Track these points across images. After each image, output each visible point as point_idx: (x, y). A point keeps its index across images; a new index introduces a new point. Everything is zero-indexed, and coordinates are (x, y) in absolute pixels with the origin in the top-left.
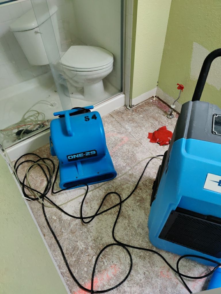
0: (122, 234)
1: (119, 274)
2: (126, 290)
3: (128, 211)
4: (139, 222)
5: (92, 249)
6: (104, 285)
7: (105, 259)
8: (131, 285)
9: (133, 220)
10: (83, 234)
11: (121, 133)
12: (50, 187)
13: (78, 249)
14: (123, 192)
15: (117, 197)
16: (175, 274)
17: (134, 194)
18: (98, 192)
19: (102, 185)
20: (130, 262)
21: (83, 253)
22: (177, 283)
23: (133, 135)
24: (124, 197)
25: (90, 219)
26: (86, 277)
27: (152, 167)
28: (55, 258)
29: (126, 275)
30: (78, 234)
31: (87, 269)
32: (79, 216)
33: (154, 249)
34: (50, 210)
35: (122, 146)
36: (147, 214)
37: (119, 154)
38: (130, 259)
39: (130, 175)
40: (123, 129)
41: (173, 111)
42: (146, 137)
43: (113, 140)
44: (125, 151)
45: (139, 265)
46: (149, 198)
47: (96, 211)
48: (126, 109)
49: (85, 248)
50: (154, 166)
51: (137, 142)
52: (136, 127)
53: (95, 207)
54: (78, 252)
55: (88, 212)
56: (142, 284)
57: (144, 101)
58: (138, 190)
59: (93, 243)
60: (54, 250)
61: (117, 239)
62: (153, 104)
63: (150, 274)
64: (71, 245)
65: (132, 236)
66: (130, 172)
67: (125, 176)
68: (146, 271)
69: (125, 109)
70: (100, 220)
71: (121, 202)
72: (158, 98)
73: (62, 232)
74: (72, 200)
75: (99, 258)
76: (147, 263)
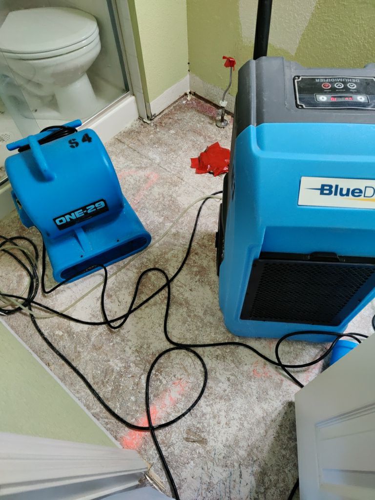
0: (180, 331)
1: (189, 390)
2: (204, 411)
3: (183, 293)
4: (205, 306)
5: (137, 365)
6: (169, 414)
7: (161, 375)
8: (211, 402)
9: (195, 304)
10: (116, 346)
11: (143, 167)
12: (37, 285)
13: (113, 371)
14: (168, 265)
15: (160, 275)
16: (276, 368)
17: (188, 264)
18: (126, 274)
19: (130, 261)
20: (203, 369)
21: (122, 375)
22: (282, 380)
23: (166, 167)
24: (171, 273)
25: (122, 320)
26: (136, 410)
27: (209, 215)
28: (77, 395)
29: (200, 389)
30: (108, 349)
31: (135, 397)
32: (102, 320)
33: (237, 340)
34: (47, 323)
35: (150, 190)
36: (214, 291)
37: (147, 205)
38: (202, 365)
39: (174, 235)
40: (145, 160)
41: (226, 114)
42: (189, 167)
43: (132, 181)
44: (157, 197)
45: (217, 369)
46: (213, 265)
47: (129, 305)
48: (143, 123)
49: (125, 367)
50: (211, 211)
51: (175, 178)
52: (167, 153)
53: (125, 300)
54: (114, 376)
55: (115, 310)
56: (227, 395)
57: (171, 105)
58: (192, 257)
59: (136, 356)
60: (72, 384)
61: (175, 340)
62: (188, 106)
63: (238, 377)
64: (99, 368)
65: (197, 330)
66: (174, 231)
67: (166, 239)
68: (230, 376)
69: (142, 125)
70: (140, 318)
71: (169, 282)
72: (195, 94)
73: (78, 352)
74: (83, 297)
75: (151, 375)
76: (230, 363)
